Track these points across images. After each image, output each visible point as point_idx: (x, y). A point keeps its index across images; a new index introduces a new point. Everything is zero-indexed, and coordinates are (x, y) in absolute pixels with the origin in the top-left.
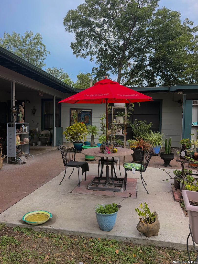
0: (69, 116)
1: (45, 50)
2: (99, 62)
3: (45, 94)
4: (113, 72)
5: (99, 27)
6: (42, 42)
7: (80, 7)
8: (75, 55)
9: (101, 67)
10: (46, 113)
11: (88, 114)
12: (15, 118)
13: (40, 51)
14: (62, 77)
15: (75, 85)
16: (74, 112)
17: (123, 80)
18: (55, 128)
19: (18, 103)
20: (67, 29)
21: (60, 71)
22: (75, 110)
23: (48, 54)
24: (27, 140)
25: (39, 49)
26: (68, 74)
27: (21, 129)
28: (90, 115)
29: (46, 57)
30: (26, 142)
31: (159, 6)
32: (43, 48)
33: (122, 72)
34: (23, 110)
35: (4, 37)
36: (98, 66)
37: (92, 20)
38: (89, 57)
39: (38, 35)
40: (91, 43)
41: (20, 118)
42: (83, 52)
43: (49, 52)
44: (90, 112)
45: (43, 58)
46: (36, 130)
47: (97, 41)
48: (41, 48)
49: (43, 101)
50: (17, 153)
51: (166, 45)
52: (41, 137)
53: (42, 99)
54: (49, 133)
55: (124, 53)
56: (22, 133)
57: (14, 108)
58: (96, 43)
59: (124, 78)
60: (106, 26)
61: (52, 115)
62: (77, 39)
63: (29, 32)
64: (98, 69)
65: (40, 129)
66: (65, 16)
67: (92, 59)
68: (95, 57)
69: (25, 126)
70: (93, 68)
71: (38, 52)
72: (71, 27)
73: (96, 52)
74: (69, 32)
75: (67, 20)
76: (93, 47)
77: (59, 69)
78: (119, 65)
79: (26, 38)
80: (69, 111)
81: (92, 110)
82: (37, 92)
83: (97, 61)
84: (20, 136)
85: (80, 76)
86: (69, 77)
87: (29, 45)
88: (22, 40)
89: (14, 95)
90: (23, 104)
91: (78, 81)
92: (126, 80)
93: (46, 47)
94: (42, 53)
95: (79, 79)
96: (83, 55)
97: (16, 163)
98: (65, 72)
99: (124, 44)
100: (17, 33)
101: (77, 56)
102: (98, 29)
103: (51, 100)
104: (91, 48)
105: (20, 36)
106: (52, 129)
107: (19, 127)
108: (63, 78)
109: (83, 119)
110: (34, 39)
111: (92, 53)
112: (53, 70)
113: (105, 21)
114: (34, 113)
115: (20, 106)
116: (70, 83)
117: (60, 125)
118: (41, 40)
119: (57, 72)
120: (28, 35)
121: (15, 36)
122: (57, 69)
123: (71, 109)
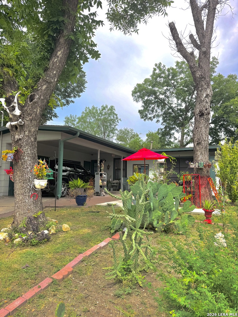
0: (132, 170)
1: (117, 118)
2: (164, 123)
3: (116, 155)
4: (177, 131)
5: (163, 94)
6: (115, 112)
7: (146, 81)
8: (143, 119)
9: (166, 128)
10: (116, 168)
11: (146, 168)
12: (99, 170)
13: (113, 119)
14: (132, 136)
15: (144, 143)
16: (136, 167)
17: (187, 138)
18: (122, 178)
19: (101, 161)
20: (135, 99)
21: (130, 131)
22: (137, 166)
23: (119, 121)
24: (105, 183)
25: (112, 118)
26: (138, 134)
27: (102, 176)
28: (147, 169)
29: (117, 123)
30: (105, 184)
31: (216, 72)
32: (115, 116)
33: (186, 131)
34: (103, 165)
35: (86, 110)
36: (163, 127)
37: (156, 89)
38: (155, 120)
39: (112, 107)
40: (156, 108)
41: (102, 170)
42: (149, 116)
43: (120, 119)
44: (147, 166)
45: (115, 125)
46: (110, 180)
47: (162, 106)
48: (114, 117)
49: (115, 159)
50: (100, 190)
51: (223, 106)
52: (113, 185)
53: (114, 159)
54: (118, 182)
55: (186, 114)
56: (103, 179)
57: (99, 165)
58: (160, 108)
59: (187, 136)
60: (168, 93)
61: (120, 169)
62: (143, 106)
63: (105, 106)
64: (163, 130)
65: (113, 180)
66: (133, 89)
67: (158, 121)
68: (161, 119)
69: (104, 175)
70: (159, 129)
71: (111, 120)
72: (139, 97)
73: (161, 115)
74: (137, 101)
75: (134, 93)
76: (159, 111)
77: (130, 129)
78: (182, 125)
79: (102, 110)
80: (132, 166)
81: (148, 165)
82: (111, 154)
83: (162, 123)
84: (102, 180)
85: (149, 134)
86: (139, 136)
87: (104, 115)
88: (99, 112)
89: (99, 157)
90: (104, 162)
91: (147, 139)
92: (189, 138)
93: (118, 116)
94: (115, 120)
95: (148, 138)
96: (150, 118)
97: (100, 196)
98: (135, 132)
99: (186, 107)
100: (95, 106)
101: (145, 120)
102: (162, 97)
103: (120, 159)
104: (156, 112)
105: (98, 109)
106: (120, 179)
107: (101, 175)
108: (133, 138)
109: (142, 172)
110: (109, 110)
111: (158, 116)
112: (124, 131)
113: (167, 89)
114: (108, 169)
115: (102, 163)
116: (140, 141)
117: (126, 177)
118: (114, 111)
119: (128, 133)
120: (104, 108)
121: (94, 109)
122: (128, 129)
123: (134, 165)
